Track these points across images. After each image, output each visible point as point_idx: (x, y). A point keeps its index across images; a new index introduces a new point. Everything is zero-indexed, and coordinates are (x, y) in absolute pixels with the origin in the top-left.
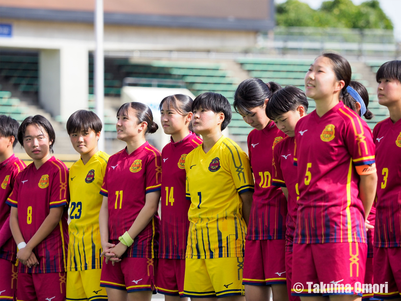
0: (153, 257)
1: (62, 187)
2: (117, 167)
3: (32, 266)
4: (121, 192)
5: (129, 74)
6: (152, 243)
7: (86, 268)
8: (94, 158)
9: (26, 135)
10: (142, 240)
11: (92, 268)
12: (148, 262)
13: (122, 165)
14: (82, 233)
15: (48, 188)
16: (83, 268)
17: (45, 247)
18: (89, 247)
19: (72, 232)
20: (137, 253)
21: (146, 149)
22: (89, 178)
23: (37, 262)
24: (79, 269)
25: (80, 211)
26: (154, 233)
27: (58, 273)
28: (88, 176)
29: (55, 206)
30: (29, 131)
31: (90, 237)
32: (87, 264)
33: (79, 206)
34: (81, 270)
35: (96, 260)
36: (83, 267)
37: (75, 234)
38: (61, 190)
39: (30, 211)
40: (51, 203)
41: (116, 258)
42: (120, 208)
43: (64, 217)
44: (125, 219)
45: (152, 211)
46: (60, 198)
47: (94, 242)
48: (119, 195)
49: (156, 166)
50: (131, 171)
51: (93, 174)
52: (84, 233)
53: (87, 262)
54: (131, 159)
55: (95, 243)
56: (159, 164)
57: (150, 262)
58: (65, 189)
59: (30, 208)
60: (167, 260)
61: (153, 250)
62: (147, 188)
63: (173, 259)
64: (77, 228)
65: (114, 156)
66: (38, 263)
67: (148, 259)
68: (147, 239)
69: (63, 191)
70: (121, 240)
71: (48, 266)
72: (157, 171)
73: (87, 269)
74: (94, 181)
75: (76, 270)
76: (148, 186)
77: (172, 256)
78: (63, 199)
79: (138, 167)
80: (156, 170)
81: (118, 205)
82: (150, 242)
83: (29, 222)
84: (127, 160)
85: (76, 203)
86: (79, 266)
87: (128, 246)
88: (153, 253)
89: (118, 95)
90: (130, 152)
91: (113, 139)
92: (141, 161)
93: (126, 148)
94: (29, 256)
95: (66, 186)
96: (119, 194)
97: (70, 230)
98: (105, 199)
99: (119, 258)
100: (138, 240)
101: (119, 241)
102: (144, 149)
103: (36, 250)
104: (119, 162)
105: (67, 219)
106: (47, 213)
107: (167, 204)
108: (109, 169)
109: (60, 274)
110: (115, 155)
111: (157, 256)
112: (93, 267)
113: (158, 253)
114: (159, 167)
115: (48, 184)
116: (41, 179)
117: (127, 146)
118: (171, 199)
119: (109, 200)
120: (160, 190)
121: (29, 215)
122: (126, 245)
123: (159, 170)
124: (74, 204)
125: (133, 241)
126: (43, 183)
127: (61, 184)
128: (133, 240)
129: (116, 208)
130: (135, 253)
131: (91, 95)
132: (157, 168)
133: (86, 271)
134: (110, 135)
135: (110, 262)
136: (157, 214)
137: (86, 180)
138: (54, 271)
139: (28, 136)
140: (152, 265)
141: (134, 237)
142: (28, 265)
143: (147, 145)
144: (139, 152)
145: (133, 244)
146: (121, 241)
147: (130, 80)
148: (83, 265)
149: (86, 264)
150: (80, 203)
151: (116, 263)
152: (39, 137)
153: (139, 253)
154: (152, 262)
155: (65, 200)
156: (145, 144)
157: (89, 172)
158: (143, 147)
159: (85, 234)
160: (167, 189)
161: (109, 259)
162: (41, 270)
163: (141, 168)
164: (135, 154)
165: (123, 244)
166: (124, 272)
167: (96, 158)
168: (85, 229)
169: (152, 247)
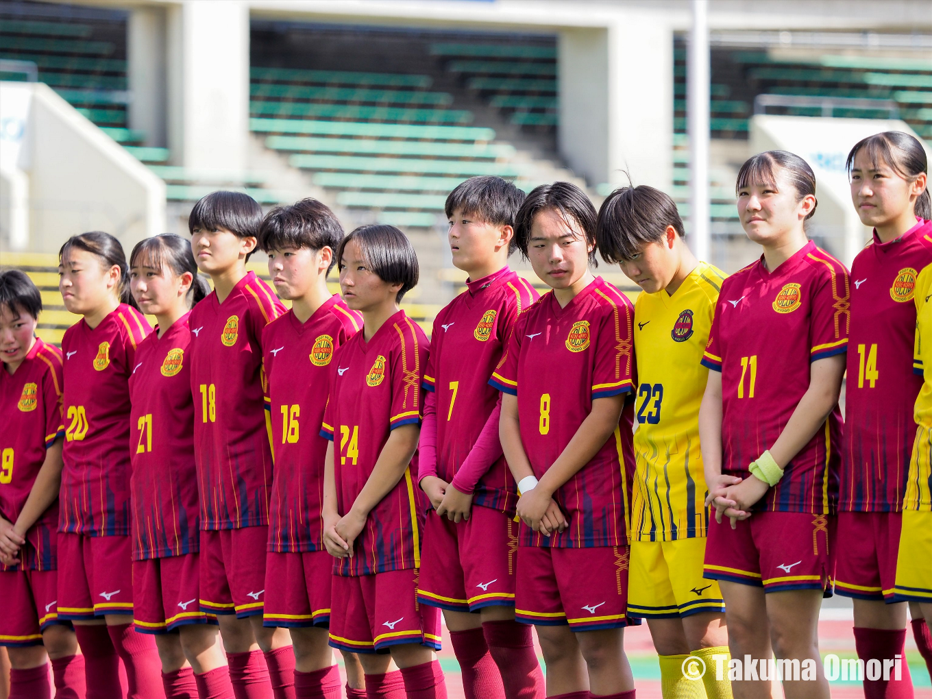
0: (826, 511)
1: (621, 350)
2: (743, 302)
3: (553, 531)
4: (754, 359)
5: (768, 86)
6: (825, 479)
7: (674, 537)
8: (692, 281)
9: (535, 234)
10: (799, 471)
11: (688, 537)
12: (814, 522)
13: (754, 295)
14: (665, 457)
15: (587, 351)
16: (668, 536)
17: (581, 489)
18: (680, 488)
19: (642, 453)
20: (789, 502)
21: (809, 260)
22: (681, 330)
23: (563, 523)
24: (659, 537)
25: (658, 404)
26: (828, 454)
27: (612, 547)
28: (678, 325)
29: (604, 393)
30: (540, 226)
31: (683, 464)
32: (676, 528)
33: (658, 393)
34: (664, 540)
35: (697, 518)
36: (667, 533)
37: (648, 458)
38: (618, 356)
39: (545, 403)
40: (595, 387)
41: (740, 510)
42: (751, 395)
43: (625, 418)
44: (762, 422)
45: (827, 404)
46: (617, 376)
47: (691, 476)
48: (749, 366)
49: (835, 296)
50: (776, 311)
51: (689, 321)
52: (668, 457)
53: (676, 522)
54: (775, 283)
55: (694, 478)
56: (841, 293)
57: (820, 523)
58: (628, 354)
59: (546, 398)
60: (859, 514)
61: (825, 496)
62: (815, 349)
63: (872, 512)
64: (653, 445)
65: (735, 277)
66: (566, 524)
67: (816, 515)
68: (812, 469)
69: (623, 358)
70: (753, 469)
71: (588, 531)
72: (836, 310)
73: (676, 539)
74: (691, 338)
75: (653, 539)
76: (817, 345)
77: (872, 504)
78: (623, 377)
79: (793, 301)
80: (835, 306)
81: (747, 389)
82: (822, 475)
83: (544, 430)
84: (766, 286)
85: (652, 387)
86: (659, 531)
87: (771, 485)
88: (825, 503)
89: (743, 135)
90: (772, 267)
91: (731, 238)
92: (799, 286)
93: (763, 257)
94: (545, 510)
95: (629, 347)
96: (750, 363)
97: (637, 448)
98: (715, 377)
99: (746, 512)
100: (792, 471)
101: (751, 474)
102: (806, 258)
103: (560, 496)
104: (747, 291)
105: (631, 423)
106: (587, 410)
107: (861, 385)
108: (725, 306)
109: (616, 550)
110: (736, 275)
111: (836, 508)
112: (691, 534)
113: (836, 501)
114: (840, 301)
115: (588, 341)
116: (572, 331)
117: (763, 255)
118: (869, 372)
119: (724, 379)
120: (845, 353)
121: (545, 414)
122: (765, 481)
123: (842, 305)
124: (646, 387)
125: (781, 472)
126: (577, 340)
127: (618, 343)
128: (783, 471)
129: (741, 395)
130: (785, 502)
131: (680, 136)
132: (836, 301)
133: (674, 543)
134: (723, 228)
135: (725, 518)
136: (836, 408)
137: (674, 335)
138: (602, 543)
139: (538, 239)
140: (825, 529)
141: (784, 463)
142: (543, 529)
143: (812, 248)
144: (793, 266)
145: (782, 480)
146: (755, 473)
147: (769, 100)
148: (668, 530)
149: (674, 527)
150: (659, 387)
151: (739, 522)
152: (563, 241)
153: (793, 502)
154: (825, 522)
155: (629, 381)
156: (806, 246)
157: (681, 317)
158: (802, 255)
159: (671, 457)
160: (861, 348)
161: (724, 512)
162: (571, 541)
163: (798, 304)
164: (784, 270)
165: (759, 480)
166: (759, 544)
167: (696, 283)
168: (672, 446)
169: (825, 488)
